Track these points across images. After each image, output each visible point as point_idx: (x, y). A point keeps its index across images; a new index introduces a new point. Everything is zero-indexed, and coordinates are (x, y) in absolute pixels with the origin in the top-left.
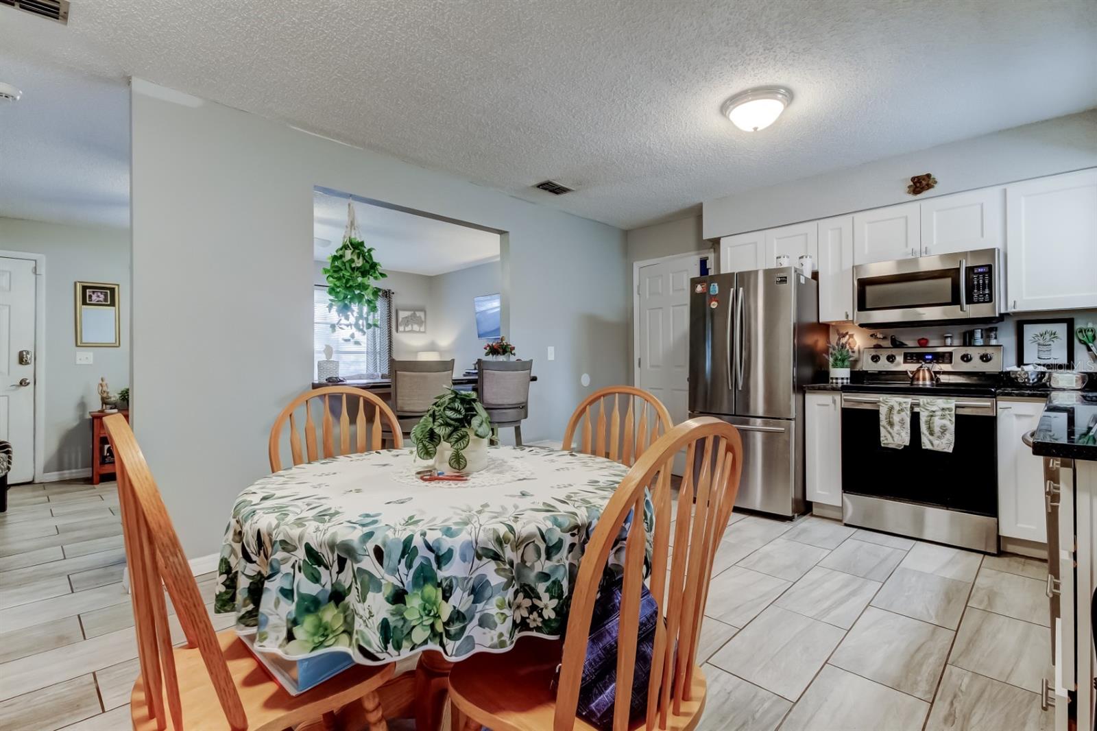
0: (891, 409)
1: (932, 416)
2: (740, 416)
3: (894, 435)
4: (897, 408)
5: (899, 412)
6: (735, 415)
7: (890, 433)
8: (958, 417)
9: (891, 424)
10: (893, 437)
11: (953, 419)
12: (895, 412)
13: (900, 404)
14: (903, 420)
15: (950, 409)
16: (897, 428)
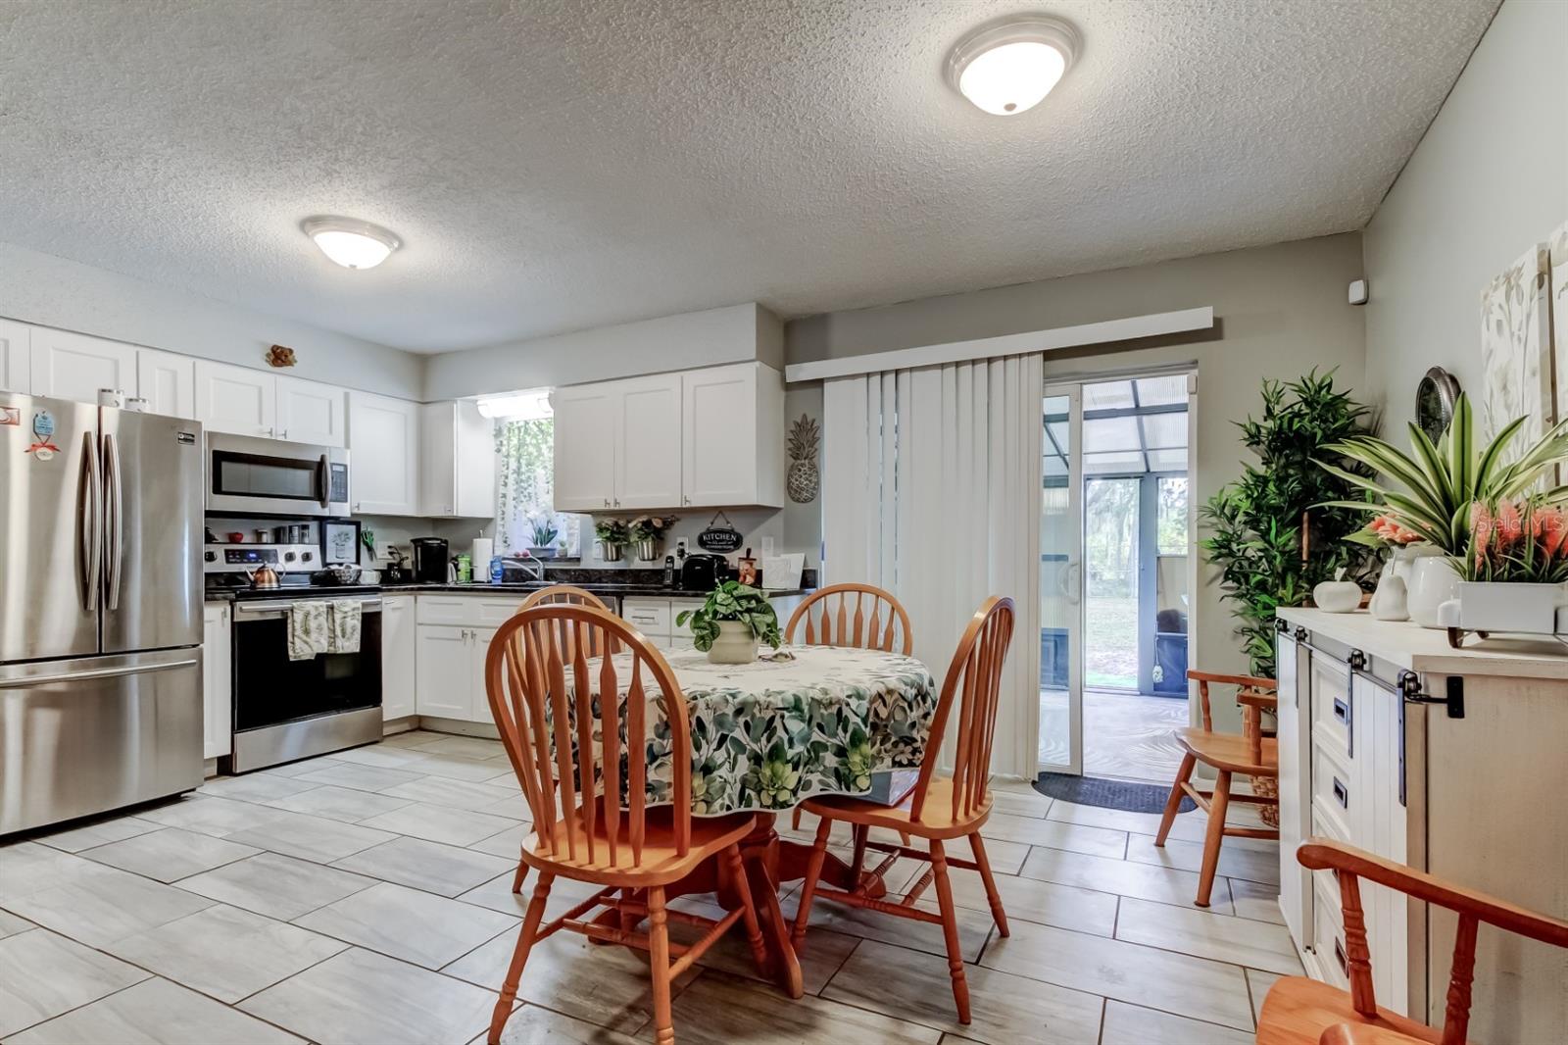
0: (307, 615)
1: (345, 617)
2: (108, 654)
3: (312, 643)
4: (313, 613)
5: (316, 617)
6: (100, 654)
7: (306, 643)
8: (363, 614)
9: (307, 632)
10: (310, 646)
11: (360, 618)
12: (311, 617)
13: (316, 608)
14: (320, 625)
15: (358, 608)
16: (314, 635)
